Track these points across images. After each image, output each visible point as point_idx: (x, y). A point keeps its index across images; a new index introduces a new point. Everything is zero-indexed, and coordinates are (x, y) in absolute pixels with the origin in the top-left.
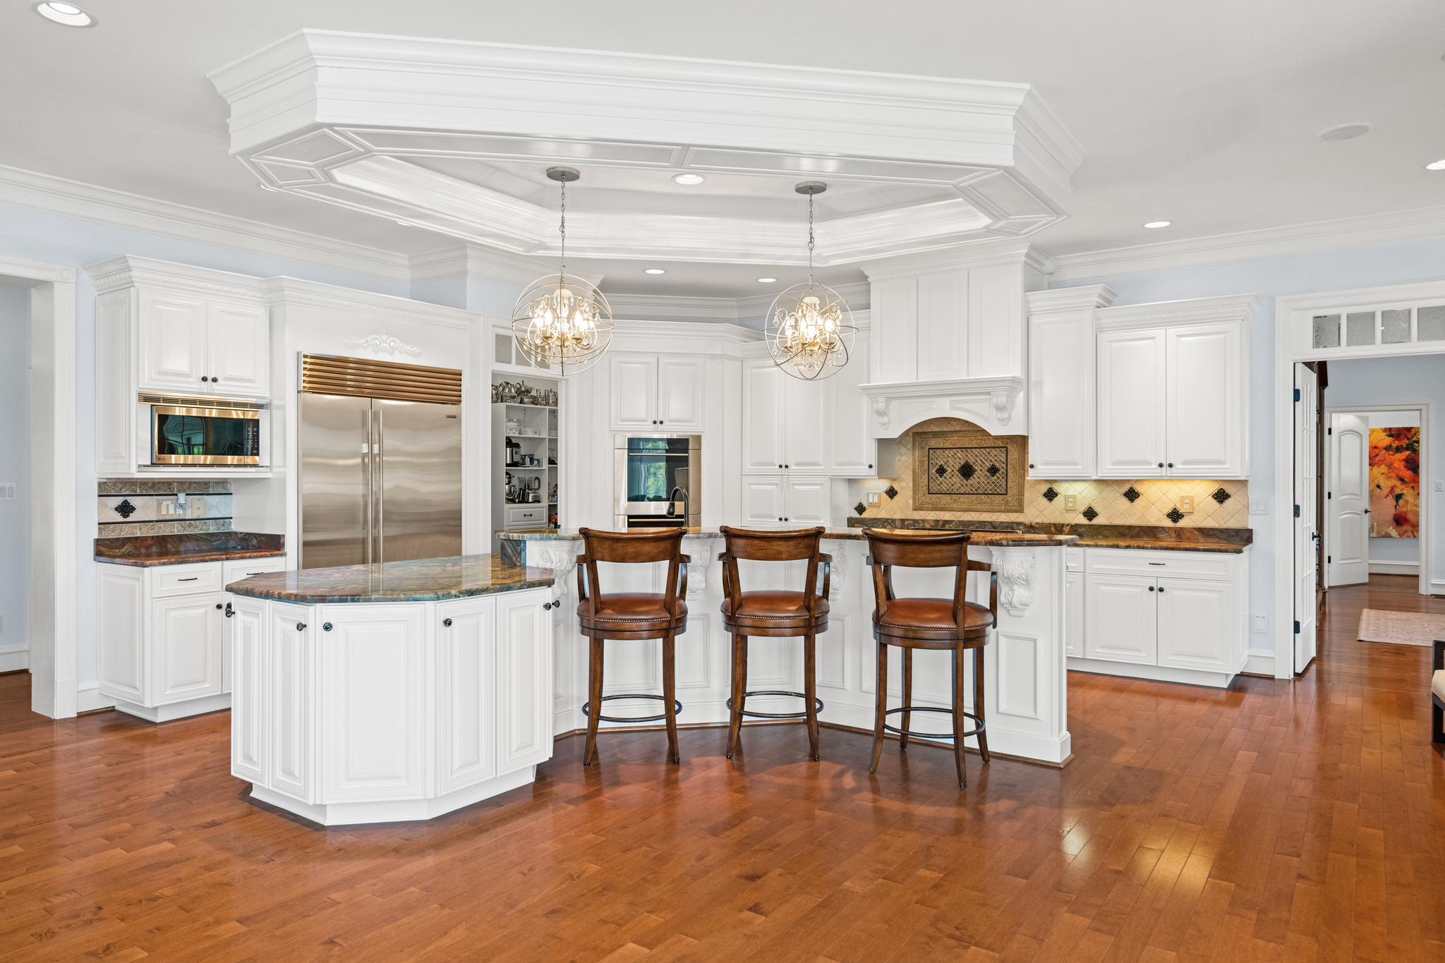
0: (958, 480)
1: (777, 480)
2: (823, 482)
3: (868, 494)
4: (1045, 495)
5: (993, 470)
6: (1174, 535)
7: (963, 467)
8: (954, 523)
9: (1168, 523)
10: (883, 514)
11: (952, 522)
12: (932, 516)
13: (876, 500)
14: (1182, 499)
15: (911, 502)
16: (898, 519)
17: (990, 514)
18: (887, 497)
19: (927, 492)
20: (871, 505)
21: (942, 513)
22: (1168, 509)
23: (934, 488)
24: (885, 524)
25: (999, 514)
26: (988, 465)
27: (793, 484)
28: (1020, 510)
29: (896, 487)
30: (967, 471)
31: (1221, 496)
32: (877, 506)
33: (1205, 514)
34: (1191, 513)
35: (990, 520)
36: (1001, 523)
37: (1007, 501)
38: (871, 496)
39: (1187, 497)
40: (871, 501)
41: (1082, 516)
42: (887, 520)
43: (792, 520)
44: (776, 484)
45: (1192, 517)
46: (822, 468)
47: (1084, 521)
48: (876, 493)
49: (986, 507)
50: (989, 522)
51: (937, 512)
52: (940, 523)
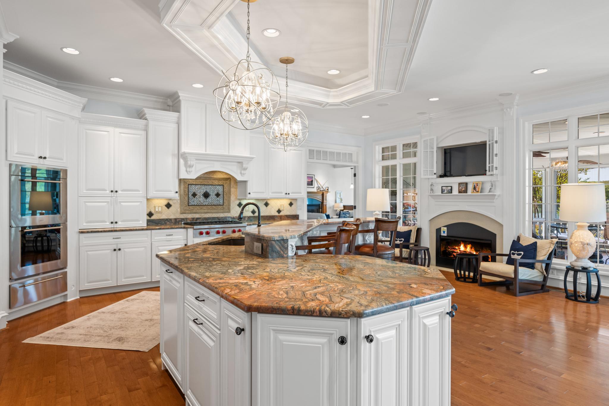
0: (202, 199)
1: (108, 200)
2: (141, 201)
3: (155, 207)
4: (238, 205)
5: (218, 195)
6: (279, 218)
7: (204, 193)
8: (201, 219)
9: (277, 214)
10: (164, 217)
11: (200, 218)
12: (190, 216)
13: (160, 209)
14: (281, 205)
15: (179, 210)
16: (173, 219)
17: (216, 214)
18: (166, 208)
19: (187, 205)
20: (157, 212)
21: (194, 214)
22: (277, 209)
23: (192, 203)
24: (166, 222)
25: (220, 214)
26: (216, 192)
27: (120, 202)
28: (229, 211)
29: (171, 203)
30: (206, 195)
31: (291, 204)
32: (160, 213)
33: (287, 211)
34: (283, 210)
35: (217, 216)
36: (222, 217)
37: (224, 208)
38: (157, 208)
39: (282, 205)
40: (157, 210)
41: (251, 213)
42: (167, 219)
43: (119, 223)
44: (108, 202)
45: (284, 211)
46: (141, 192)
47: (252, 215)
48: (160, 206)
49: (215, 211)
50: (216, 217)
51: (192, 214)
52: (195, 219)
